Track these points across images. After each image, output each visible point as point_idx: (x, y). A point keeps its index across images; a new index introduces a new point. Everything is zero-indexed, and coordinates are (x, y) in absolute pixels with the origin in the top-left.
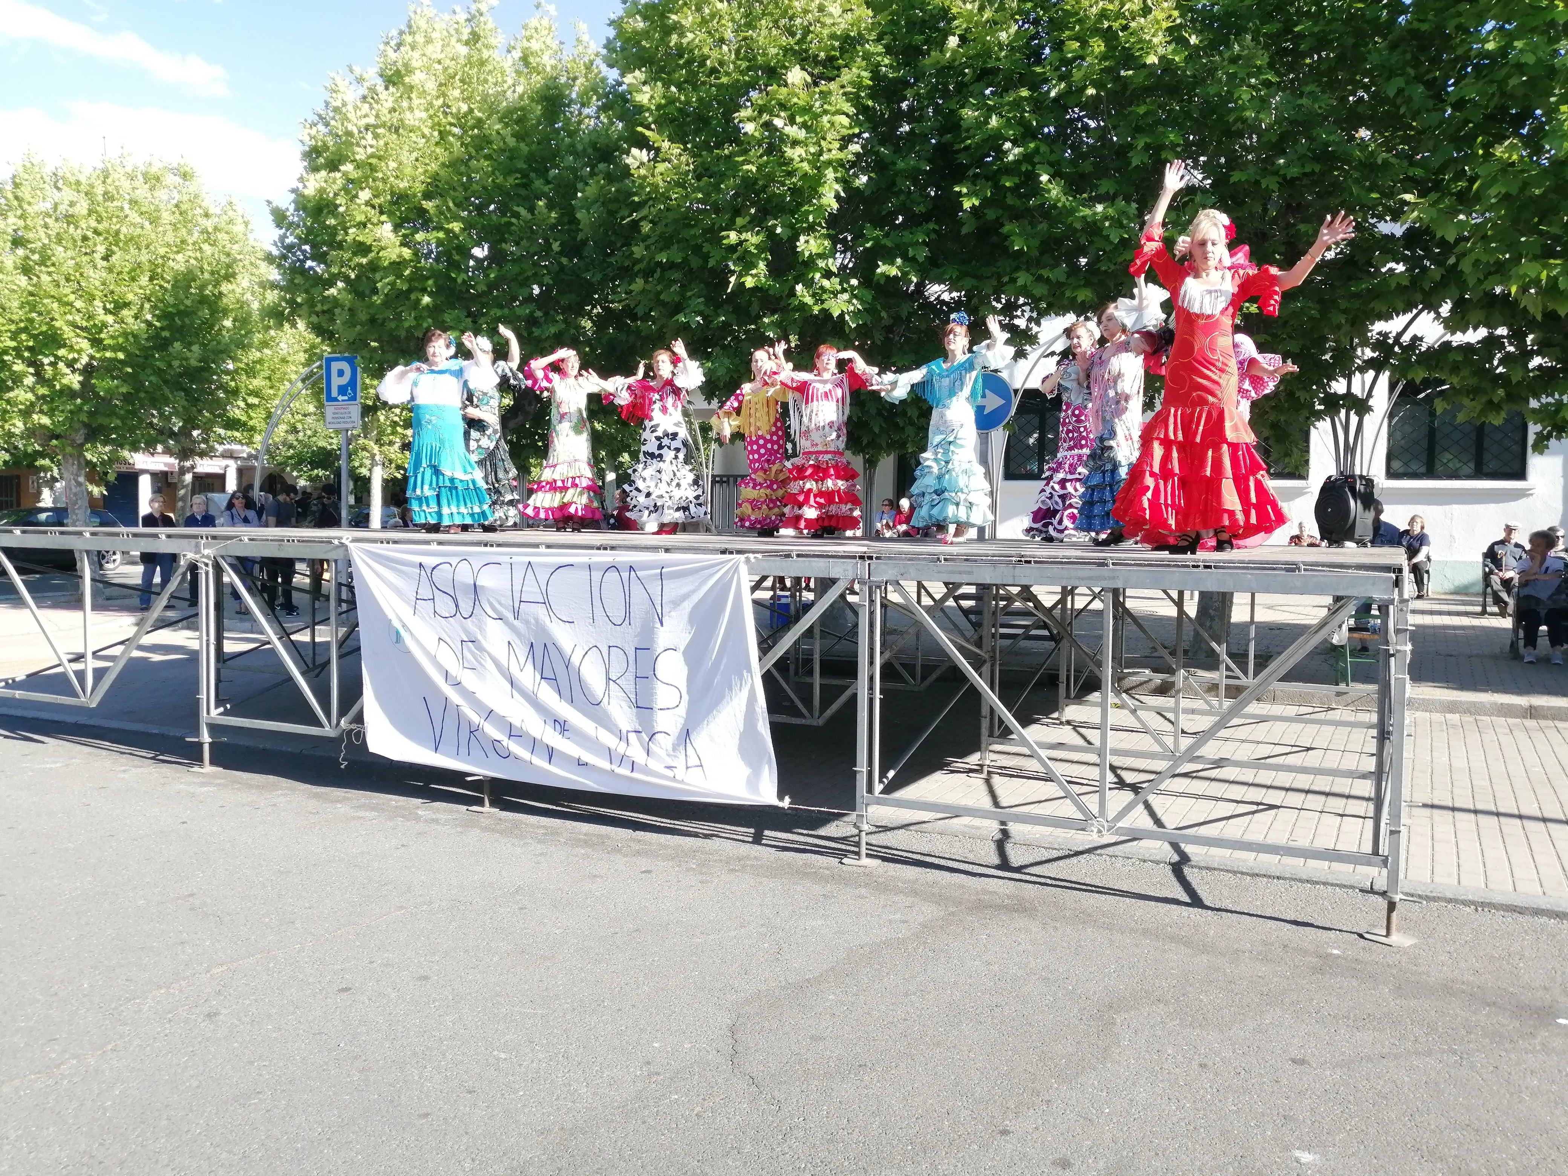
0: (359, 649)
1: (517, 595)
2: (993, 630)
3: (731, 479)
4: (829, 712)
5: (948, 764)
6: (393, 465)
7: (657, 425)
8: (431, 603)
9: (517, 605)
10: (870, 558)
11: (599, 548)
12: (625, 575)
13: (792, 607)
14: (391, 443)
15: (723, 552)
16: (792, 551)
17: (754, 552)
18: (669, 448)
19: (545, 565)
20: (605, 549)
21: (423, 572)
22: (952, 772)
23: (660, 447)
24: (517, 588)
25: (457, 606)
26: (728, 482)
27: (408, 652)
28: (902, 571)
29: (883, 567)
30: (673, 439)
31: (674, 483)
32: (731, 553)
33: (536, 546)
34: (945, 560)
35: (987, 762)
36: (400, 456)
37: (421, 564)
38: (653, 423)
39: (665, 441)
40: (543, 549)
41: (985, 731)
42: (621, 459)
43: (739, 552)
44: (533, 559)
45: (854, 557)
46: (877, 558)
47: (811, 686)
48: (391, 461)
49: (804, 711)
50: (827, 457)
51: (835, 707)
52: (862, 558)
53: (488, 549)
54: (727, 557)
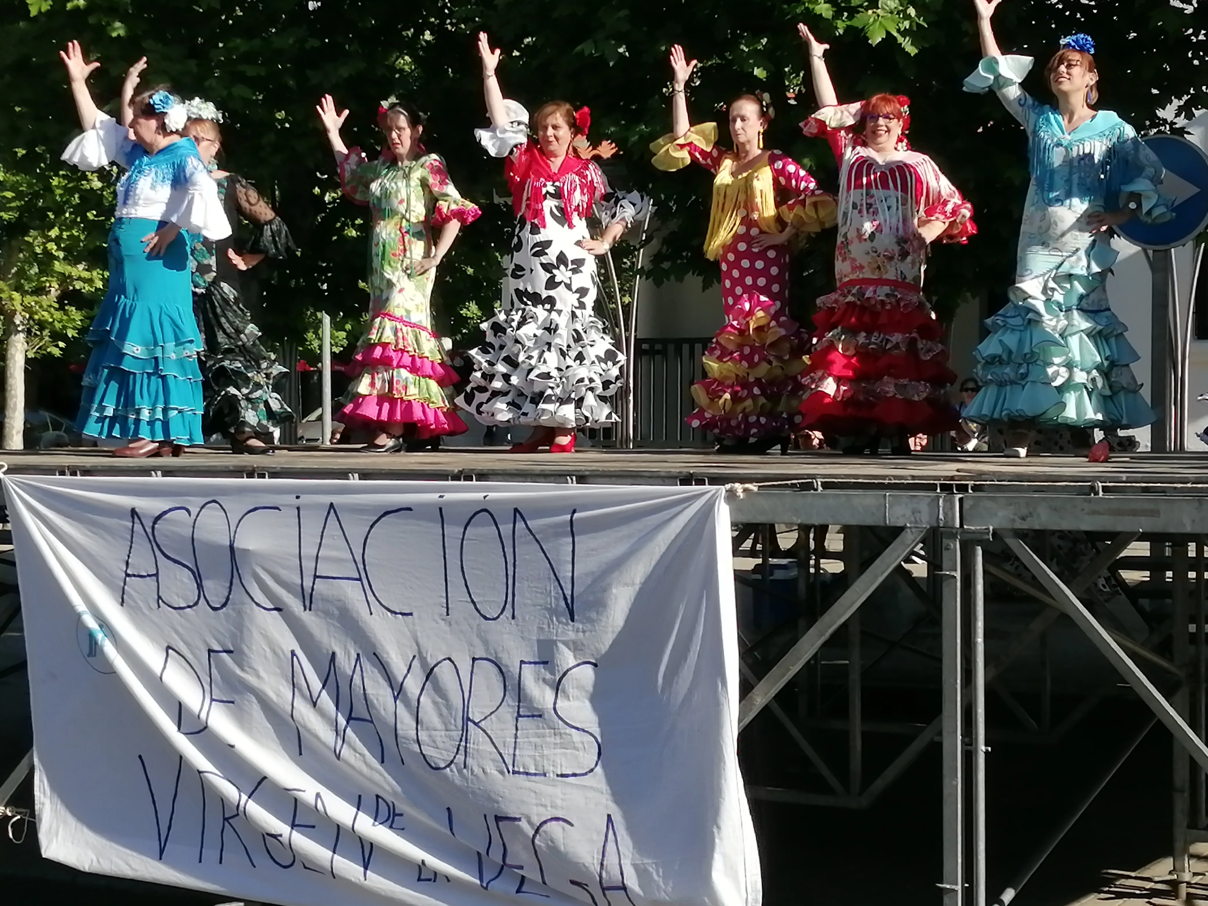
0: (22, 666)
1: (309, 565)
2: (1192, 628)
3: (671, 348)
4: (880, 784)
5: (1110, 881)
6: (46, 332)
7: (548, 243)
8: (151, 581)
9: (308, 583)
10: (963, 488)
11: (456, 477)
12: (506, 529)
13: (802, 586)
14: (40, 291)
15: (686, 480)
16: (814, 476)
17: (743, 480)
18: (568, 287)
19: (358, 510)
20: (469, 478)
21: (138, 527)
22: (1119, 896)
23: (552, 284)
24: (309, 550)
25: (200, 586)
26: (663, 353)
27: (111, 672)
28: (1024, 511)
29: (989, 504)
30: (575, 271)
31: (573, 354)
32: (700, 482)
33: (343, 474)
34: (1105, 489)
35: (1187, 877)
36: (58, 315)
37: (133, 512)
38: (539, 238)
39: (561, 274)
40: (354, 481)
41: (1180, 818)
42: (464, 312)
43: (716, 480)
44: (336, 499)
45: (933, 488)
46: (975, 488)
47: (844, 737)
48: (42, 325)
49: (832, 780)
50: (883, 292)
51: (891, 773)
52: (946, 488)
53: (256, 481)
54: (694, 488)
